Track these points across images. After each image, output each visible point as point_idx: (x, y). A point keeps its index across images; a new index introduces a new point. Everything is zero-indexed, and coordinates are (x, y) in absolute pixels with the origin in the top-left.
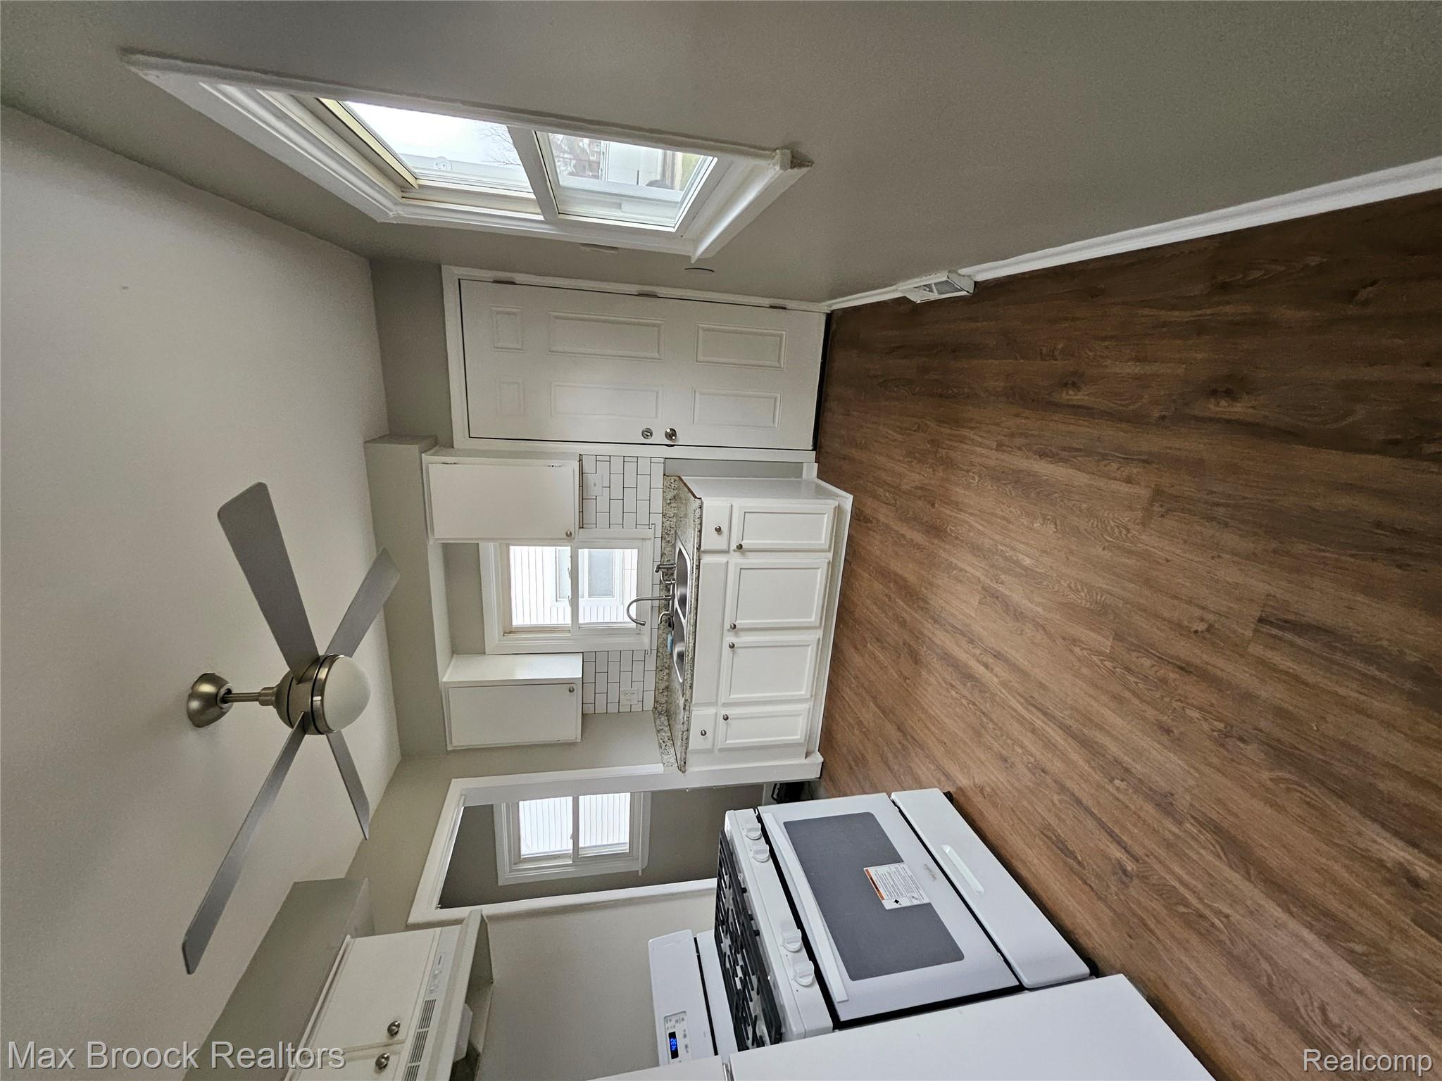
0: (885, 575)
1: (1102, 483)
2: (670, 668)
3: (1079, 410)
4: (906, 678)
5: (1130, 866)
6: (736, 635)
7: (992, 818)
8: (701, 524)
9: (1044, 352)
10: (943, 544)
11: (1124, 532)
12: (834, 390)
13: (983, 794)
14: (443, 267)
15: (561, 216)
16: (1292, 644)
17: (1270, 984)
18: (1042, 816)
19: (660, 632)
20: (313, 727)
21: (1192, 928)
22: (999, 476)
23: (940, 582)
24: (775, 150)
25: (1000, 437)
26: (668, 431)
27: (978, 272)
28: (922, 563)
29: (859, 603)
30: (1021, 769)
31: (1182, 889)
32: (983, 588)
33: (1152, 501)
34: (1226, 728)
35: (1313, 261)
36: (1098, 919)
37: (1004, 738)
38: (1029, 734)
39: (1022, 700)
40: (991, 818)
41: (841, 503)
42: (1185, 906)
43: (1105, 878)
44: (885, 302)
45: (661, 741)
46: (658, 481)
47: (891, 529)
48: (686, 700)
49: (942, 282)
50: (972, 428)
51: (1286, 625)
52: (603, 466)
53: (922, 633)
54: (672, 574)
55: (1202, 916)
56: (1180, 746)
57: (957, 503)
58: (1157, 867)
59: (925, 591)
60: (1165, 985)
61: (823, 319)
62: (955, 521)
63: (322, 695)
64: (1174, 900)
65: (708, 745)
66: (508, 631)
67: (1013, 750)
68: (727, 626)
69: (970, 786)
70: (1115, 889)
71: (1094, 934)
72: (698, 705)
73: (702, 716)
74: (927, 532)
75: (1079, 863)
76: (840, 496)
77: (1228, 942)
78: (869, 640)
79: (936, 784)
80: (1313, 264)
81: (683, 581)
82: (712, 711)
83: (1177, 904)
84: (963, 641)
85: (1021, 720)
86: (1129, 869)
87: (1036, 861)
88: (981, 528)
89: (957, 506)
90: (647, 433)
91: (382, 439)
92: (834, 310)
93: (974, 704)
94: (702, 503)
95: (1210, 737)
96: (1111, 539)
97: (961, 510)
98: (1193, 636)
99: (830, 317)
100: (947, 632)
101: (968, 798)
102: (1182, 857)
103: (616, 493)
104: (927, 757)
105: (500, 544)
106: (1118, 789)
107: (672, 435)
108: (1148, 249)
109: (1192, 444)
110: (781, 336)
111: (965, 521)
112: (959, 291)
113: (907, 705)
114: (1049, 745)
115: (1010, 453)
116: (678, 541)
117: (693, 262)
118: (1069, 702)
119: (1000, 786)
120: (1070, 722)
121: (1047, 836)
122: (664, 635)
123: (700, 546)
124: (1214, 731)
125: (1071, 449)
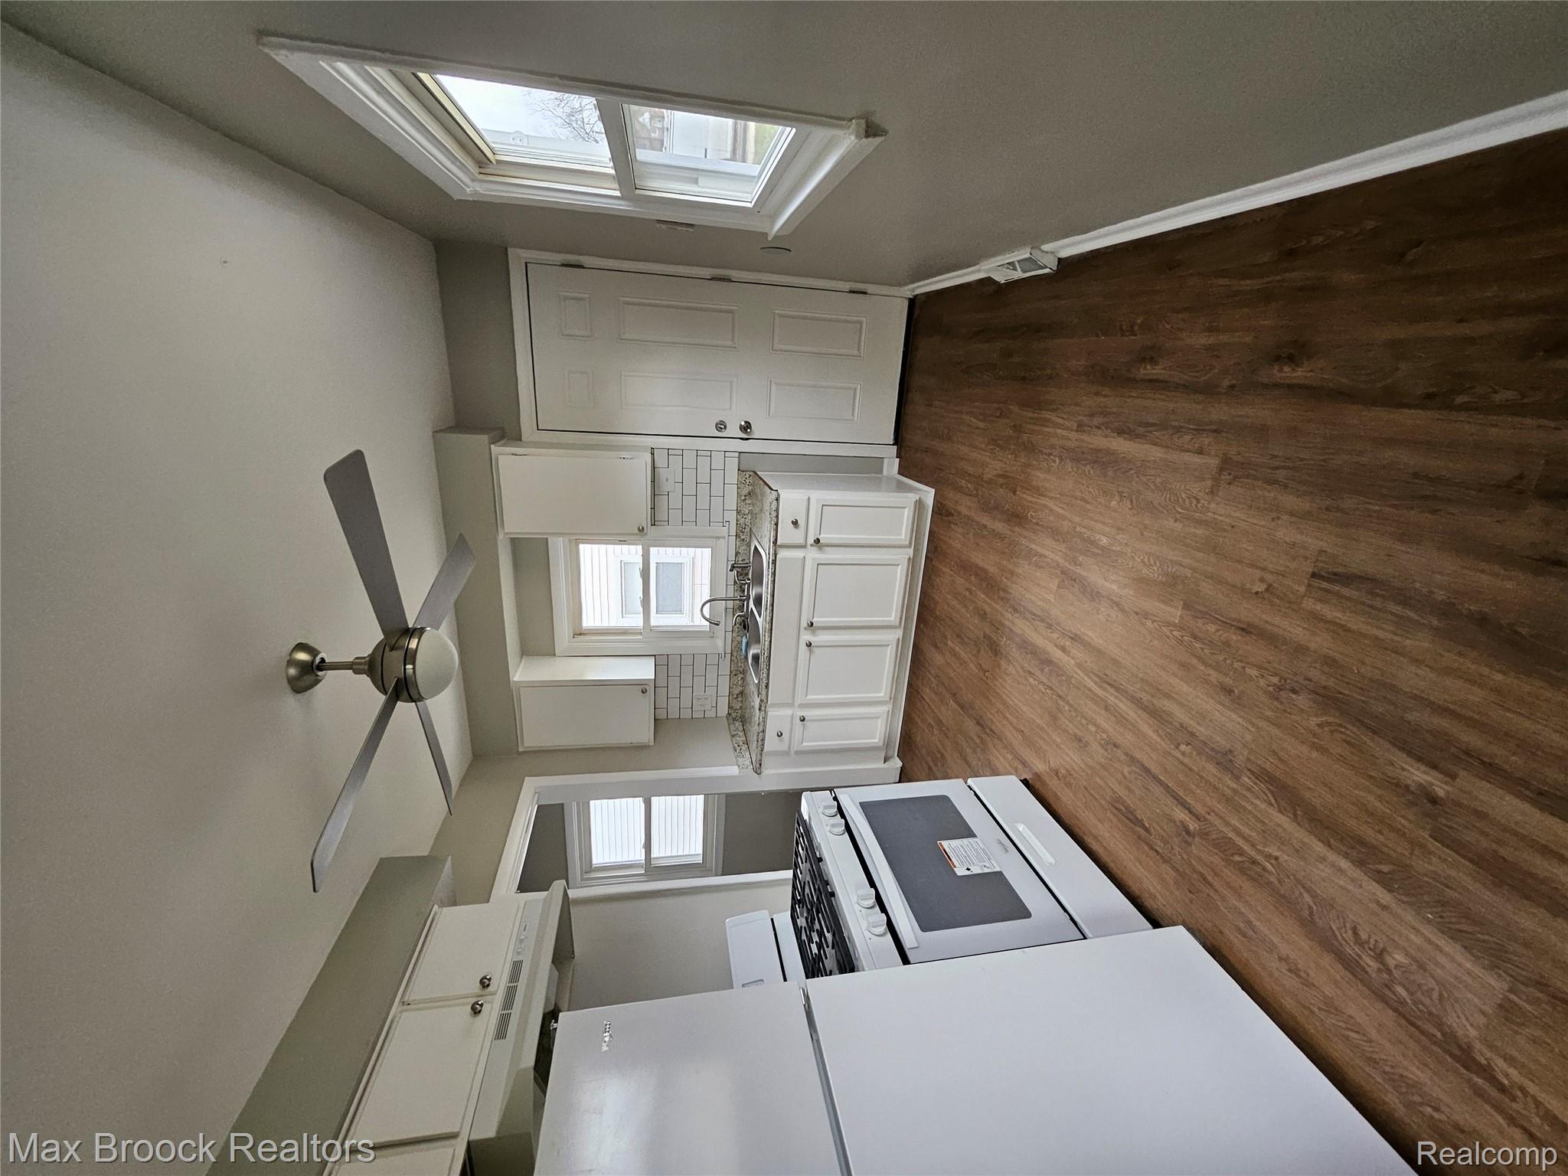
0: (967, 567)
1: (1174, 456)
2: (744, 672)
3: (1154, 383)
4: (985, 671)
5: (1193, 825)
6: (814, 633)
7: (1067, 799)
8: (777, 517)
9: (1124, 327)
10: (1025, 533)
11: (1195, 502)
12: (916, 380)
13: (1058, 777)
14: (510, 250)
15: (638, 192)
16: (1340, 596)
17: (1311, 914)
18: (1112, 790)
19: (735, 634)
20: (406, 693)
21: (1245, 874)
22: (1078, 456)
23: (1019, 570)
24: (851, 120)
25: (1081, 418)
26: (743, 423)
27: (1063, 247)
28: (1004, 553)
29: (940, 601)
30: (1095, 746)
31: (1240, 842)
32: (1062, 572)
33: (1221, 470)
34: (1280, 682)
35: (1370, 224)
36: (1162, 880)
37: (1079, 718)
38: (1103, 712)
39: (1097, 679)
40: (1064, 799)
41: (923, 498)
42: (1241, 855)
43: (1170, 841)
44: (968, 285)
45: (736, 745)
46: (733, 476)
47: (973, 520)
48: (761, 701)
49: (1025, 259)
50: (1053, 410)
51: (1336, 577)
52: (675, 461)
53: (1001, 624)
54: (747, 574)
55: (1254, 862)
56: (1239, 704)
57: (1038, 489)
58: (1217, 822)
59: (1005, 580)
60: (1221, 932)
61: (906, 304)
62: (1036, 507)
63: (414, 664)
64: (1232, 851)
65: (784, 747)
66: (578, 633)
67: (1088, 729)
68: (804, 624)
69: (1045, 771)
70: (1178, 849)
71: (1158, 895)
72: (774, 705)
73: (778, 717)
74: (1008, 521)
75: (1147, 830)
76: (922, 490)
77: (1276, 882)
78: (949, 636)
79: (1013, 772)
80: (1368, 228)
81: (758, 580)
82: (788, 712)
83: (1232, 855)
84: (1041, 626)
85: (1096, 699)
86: (1191, 828)
87: (1107, 835)
88: (1061, 511)
89: (1038, 490)
90: (721, 426)
91: (450, 429)
92: (917, 295)
93: (1052, 689)
94: (778, 495)
95: (1266, 692)
96: (1182, 511)
97: (1042, 495)
98: (1254, 596)
99: (913, 302)
100: (1027, 619)
101: (1044, 783)
102: (1238, 809)
103: (690, 488)
104: (1005, 747)
105: (570, 540)
106: (1183, 754)
107: (746, 427)
108: (1223, 218)
109: (1257, 411)
110: (861, 323)
111: (1045, 506)
112: (1043, 268)
113: (987, 698)
114: (1121, 720)
115: (1089, 433)
116: (754, 538)
117: (770, 239)
118: (1140, 675)
119: (1075, 766)
120: (1142, 695)
121: (1117, 809)
122: (739, 638)
123: (776, 540)
124: (1269, 686)
125: (1147, 424)
